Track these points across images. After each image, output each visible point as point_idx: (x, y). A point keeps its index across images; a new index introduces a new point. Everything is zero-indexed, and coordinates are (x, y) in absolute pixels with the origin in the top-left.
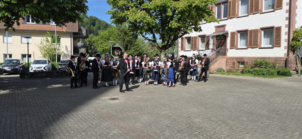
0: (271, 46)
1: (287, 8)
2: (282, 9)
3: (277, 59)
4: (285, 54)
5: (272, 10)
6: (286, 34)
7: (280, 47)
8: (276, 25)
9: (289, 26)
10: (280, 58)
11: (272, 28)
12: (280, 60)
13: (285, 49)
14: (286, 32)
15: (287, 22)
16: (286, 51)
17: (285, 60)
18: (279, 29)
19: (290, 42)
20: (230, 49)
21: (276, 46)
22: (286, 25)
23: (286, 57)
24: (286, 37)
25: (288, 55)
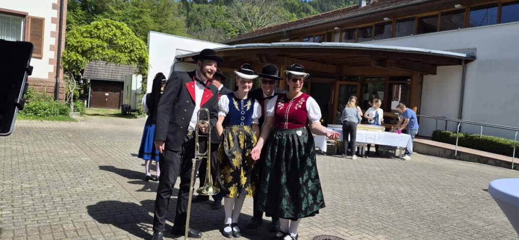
4: (50, 73)
6: (53, 36)
7: (40, 58)
8: (33, 13)
9: (60, 22)
10: (42, 81)
11: (23, 16)
12: (42, 84)
13: (51, 63)
15: (55, 14)
16: (52, 68)
18: (39, 22)
19: (62, 53)
22: (54, 19)
23: (54, 80)
24: (54, 41)
25: (57, 76)
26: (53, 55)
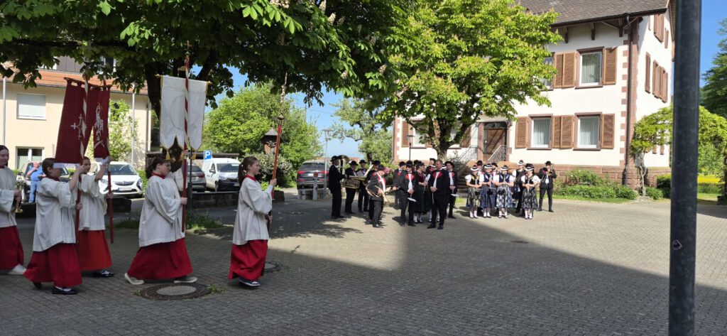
0: (594, 147)
1: (625, 83)
2: (614, 84)
3: (606, 170)
4: (621, 161)
5: (596, 84)
6: (622, 128)
7: (612, 149)
8: (605, 112)
9: (628, 114)
10: (614, 168)
11: (598, 115)
12: (613, 171)
13: (621, 152)
14: (622, 125)
15: (624, 108)
16: (622, 157)
17: (622, 171)
18: (610, 118)
19: (630, 142)
20: (516, 148)
21: (606, 147)
22: (622, 113)
23: (623, 167)
24: (623, 132)
25: (627, 163)
26: (623, 145)
